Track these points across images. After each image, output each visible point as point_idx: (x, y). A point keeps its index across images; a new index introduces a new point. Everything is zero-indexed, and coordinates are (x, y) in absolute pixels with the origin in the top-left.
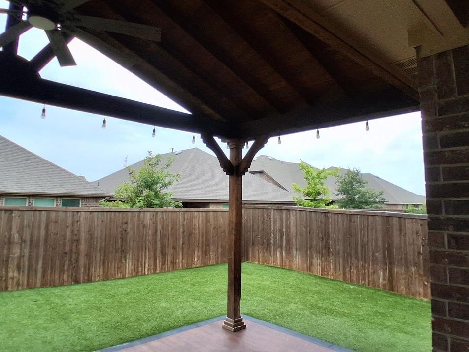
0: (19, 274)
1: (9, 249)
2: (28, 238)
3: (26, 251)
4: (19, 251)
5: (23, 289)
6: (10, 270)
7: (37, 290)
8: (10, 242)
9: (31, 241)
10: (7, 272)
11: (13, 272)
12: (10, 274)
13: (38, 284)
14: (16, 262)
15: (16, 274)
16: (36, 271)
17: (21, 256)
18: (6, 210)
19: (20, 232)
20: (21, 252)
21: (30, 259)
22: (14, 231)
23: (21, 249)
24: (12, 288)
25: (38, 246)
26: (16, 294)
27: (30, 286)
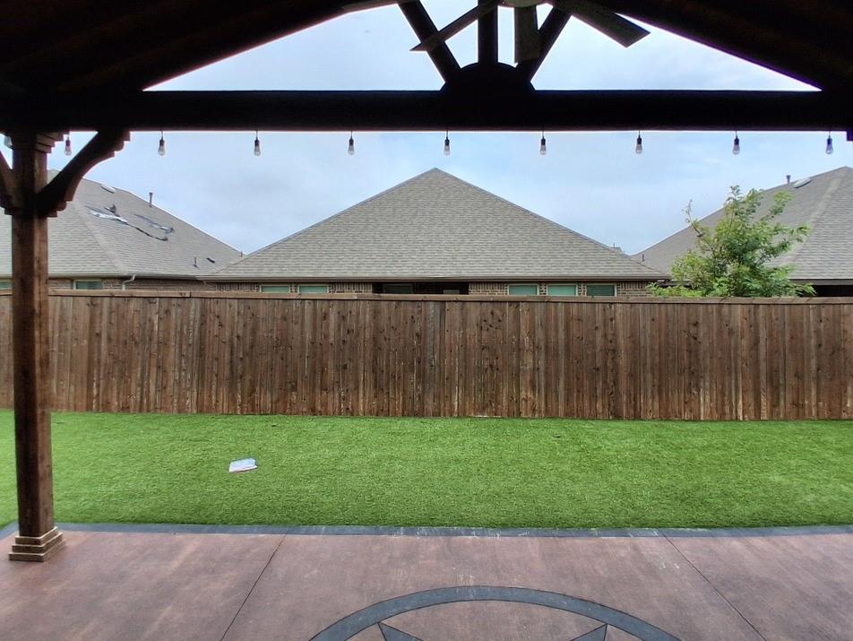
0: (534, 395)
1: (519, 358)
2: (542, 345)
3: (541, 363)
4: (531, 361)
5: (540, 418)
6: (522, 388)
7: (558, 420)
8: (519, 349)
9: (547, 348)
10: (519, 392)
11: (526, 392)
12: (523, 395)
13: (561, 413)
14: (528, 378)
15: (530, 395)
16: (556, 392)
17: (536, 369)
18: (511, 302)
19: (532, 333)
20: (534, 365)
21: (546, 373)
22: (523, 332)
23: (534, 359)
24: (526, 414)
25: (556, 355)
26: (531, 422)
27: (550, 414)
